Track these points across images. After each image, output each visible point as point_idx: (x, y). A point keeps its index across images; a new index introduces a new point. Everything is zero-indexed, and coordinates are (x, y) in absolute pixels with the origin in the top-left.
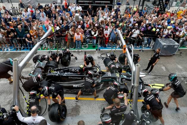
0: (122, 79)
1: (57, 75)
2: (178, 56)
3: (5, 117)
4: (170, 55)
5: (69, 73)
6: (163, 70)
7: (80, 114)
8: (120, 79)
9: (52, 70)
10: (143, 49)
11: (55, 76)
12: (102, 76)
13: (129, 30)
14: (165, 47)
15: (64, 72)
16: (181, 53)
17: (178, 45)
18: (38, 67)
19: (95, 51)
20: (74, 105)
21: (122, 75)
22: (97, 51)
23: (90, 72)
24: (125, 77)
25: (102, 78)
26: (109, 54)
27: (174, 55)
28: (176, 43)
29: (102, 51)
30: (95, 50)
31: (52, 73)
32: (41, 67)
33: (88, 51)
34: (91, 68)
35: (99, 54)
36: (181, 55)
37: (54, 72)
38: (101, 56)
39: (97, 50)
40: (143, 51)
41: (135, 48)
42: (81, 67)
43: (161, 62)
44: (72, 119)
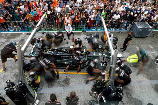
0: (104, 57)
1: (52, 54)
2: (150, 37)
3: (15, 89)
4: (144, 37)
5: (61, 53)
6: (137, 49)
7: (70, 85)
8: (102, 58)
9: (48, 50)
10: (122, 31)
11: (50, 55)
12: (87, 55)
13: (111, 15)
14: (140, 30)
15: (58, 52)
16: (154, 35)
17: (152, 29)
18: (36, 48)
19: (81, 33)
20: (65, 78)
21: (104, 54)
22: (83, 33)
23: (78, 52)
24: (106, 56)
25: (88, 57)
26: (93, 36)
27: (148, 36)
28: (151, 27)
29: (87, 32)
30: (82, 31)
31: (47, 53)
32: (38, 48)
33: (76, 32)
34: (79, 48)
35: (85, 35)
36: (153, 37)
37: (49, 52)
38: (87, 37)
39: (83, 31)
40: (122, 32)
41: (115, 30)
42: (71, 48)
43: (136, 43)
44: (63, 88)
